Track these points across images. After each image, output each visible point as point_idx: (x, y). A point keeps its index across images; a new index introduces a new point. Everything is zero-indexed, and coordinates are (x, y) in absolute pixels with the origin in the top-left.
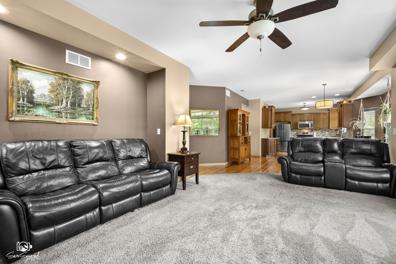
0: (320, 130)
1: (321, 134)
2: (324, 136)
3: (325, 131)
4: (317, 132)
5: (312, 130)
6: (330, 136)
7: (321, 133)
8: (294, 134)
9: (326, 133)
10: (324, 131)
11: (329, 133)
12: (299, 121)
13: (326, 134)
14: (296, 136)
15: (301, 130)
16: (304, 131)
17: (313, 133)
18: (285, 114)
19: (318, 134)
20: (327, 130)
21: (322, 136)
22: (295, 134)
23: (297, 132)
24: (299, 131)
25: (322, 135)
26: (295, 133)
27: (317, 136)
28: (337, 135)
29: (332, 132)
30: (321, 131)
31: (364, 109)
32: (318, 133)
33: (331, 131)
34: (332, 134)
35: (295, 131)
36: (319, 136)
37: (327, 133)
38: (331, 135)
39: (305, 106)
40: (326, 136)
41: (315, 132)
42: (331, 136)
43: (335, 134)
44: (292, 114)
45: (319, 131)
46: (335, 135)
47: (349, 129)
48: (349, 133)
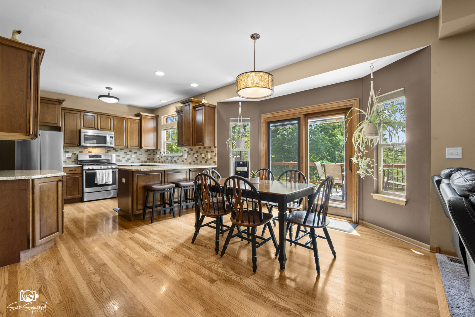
0: (122, 151)
1: (124, 158)
2: (129, 160)
3: (130, 153)
4: (117, 153)
5: (109, 149)
6: (138, 160)
7: (124, 155)
8: (68, 158)
9: (132, 155)
10: (128, 153)
11: (136, 156)
12: (82, 127)
13: (132, 158)
14: (72, 162)
15: (83, 150)
16: (91, 152)
17: (111, 155)
18: (46, 104)
19: (118, 158)
20: (134, 151)
21: (126, 161)
22: (70, 158)
23: (75, 154)
24: (80, 152)
25: (126, 159)
26: (69, 155)
27: (117, 161)
28: (148, 159)
29: (141, 155)
30: (125, 153)
31: (242, 118)
32: (119, 156)
33: (140, 153)
34: (142, 157)
35: (68, 152)
36: (121, 161)
37: (134, 156)
38: (140, 159)
39: (109, 93)
40: (132, 161)
41: (114, 153)
42: (140, 161)
43: (146, 157)
44: (63, 109)
45: (120, 153)
46: (145, 160)
47: (198, 150)
48: (197, 157)
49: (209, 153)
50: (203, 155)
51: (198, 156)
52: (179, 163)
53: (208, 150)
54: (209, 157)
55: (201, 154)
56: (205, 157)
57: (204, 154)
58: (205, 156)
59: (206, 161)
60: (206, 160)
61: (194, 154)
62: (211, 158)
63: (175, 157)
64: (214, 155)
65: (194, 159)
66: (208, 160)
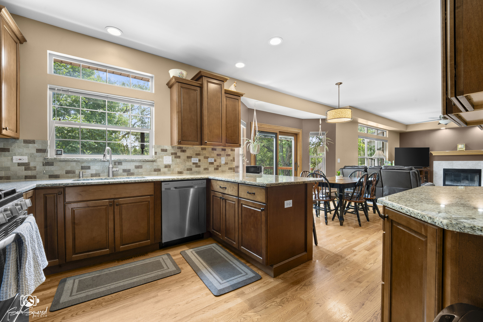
47: (199, 151)
48: (197, 162)
49: (223, 156)
50: (211, 160)
51: (199, 160)
52: (143, 173)
53: (221, 153)
54: (223, 162)
55: (207, 158)
56: (215, 163)
57: (213, 157)
58: (215, 161)
59: (216, 167)
60: (218, 166)
61: (189, 157)
62: (226, 163)
63: (123, 163)
64: (231, 160)
65: (191, 165)
66: (220, 166)
